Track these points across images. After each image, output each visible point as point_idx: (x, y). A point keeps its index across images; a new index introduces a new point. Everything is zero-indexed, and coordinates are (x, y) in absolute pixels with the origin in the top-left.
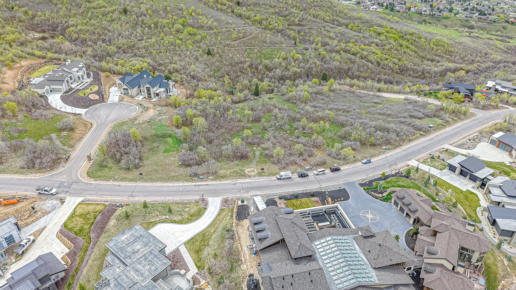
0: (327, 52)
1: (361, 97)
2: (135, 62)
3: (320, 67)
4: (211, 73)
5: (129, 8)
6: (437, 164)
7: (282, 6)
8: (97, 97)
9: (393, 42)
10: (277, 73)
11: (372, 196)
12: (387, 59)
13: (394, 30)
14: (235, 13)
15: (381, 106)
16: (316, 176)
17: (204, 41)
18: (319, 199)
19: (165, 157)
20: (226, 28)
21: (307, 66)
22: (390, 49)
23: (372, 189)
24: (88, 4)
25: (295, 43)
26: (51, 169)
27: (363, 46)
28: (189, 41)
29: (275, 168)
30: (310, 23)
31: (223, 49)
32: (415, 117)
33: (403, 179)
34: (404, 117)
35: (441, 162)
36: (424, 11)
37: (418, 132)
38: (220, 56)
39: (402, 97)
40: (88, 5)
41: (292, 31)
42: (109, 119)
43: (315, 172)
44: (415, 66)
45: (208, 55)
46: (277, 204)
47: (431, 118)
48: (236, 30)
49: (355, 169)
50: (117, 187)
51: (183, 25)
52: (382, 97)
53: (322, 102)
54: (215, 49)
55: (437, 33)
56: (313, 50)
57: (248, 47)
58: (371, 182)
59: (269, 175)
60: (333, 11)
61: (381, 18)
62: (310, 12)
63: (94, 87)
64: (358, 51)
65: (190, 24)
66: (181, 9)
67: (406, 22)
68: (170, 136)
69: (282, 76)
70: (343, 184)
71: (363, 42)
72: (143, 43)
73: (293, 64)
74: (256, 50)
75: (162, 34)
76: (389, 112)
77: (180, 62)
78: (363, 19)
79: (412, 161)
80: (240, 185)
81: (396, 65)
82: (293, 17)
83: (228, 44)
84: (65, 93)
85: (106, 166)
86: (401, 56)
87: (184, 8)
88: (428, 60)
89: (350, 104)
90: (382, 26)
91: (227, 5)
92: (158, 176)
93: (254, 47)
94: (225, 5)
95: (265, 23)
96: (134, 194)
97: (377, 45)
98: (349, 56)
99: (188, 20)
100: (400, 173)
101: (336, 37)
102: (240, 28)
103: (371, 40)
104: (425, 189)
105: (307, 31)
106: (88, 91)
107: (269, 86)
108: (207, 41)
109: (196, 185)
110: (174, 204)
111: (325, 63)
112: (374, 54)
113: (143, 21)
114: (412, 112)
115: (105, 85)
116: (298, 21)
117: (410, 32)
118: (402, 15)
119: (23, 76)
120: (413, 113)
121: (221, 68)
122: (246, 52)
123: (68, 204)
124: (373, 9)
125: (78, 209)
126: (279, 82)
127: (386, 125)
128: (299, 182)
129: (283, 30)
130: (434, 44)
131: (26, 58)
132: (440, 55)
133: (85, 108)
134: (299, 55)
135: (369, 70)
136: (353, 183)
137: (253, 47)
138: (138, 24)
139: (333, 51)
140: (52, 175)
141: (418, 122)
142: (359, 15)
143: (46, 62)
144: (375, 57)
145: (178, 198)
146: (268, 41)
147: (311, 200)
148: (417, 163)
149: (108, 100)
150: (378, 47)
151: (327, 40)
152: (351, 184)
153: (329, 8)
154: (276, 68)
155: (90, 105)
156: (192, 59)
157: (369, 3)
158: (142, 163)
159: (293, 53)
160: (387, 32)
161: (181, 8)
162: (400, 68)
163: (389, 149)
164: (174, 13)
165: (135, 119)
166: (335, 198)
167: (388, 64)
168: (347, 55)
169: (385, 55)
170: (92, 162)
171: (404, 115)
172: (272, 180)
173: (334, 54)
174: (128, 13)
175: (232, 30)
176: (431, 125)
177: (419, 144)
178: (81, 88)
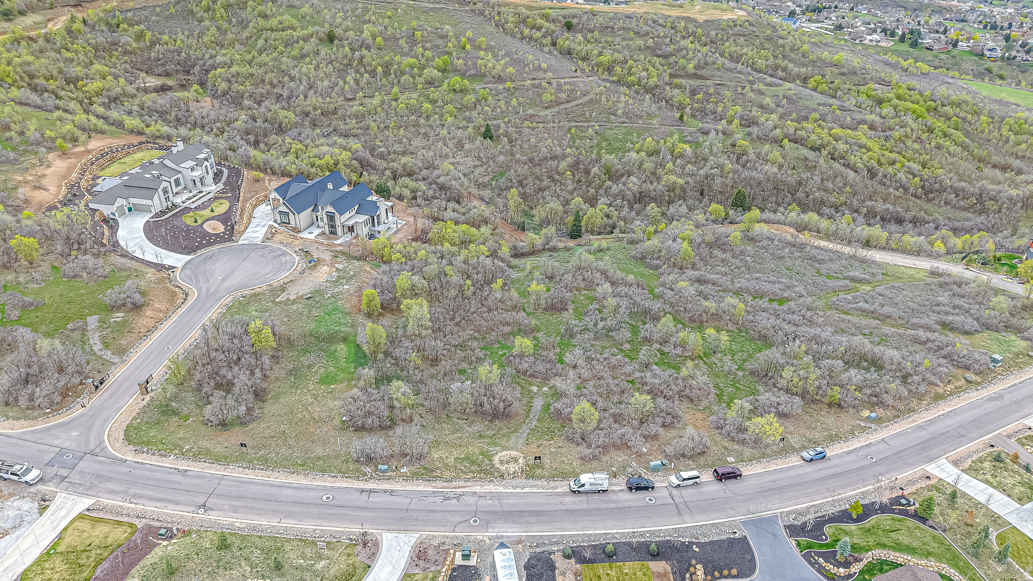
0: (752, 140)
1: (821, 262)
2: (325, 148)
3: (731, 175)
4: (487, 179)
5: (338, 31)
6: (1009, 481)
7: (662, 34)
8: (221, 228)
9: (911, 122)
10: (631, 185)
11: (819, 571)
12: (893, 163)
13: (917, 92)
14: (558, 47)
15: (869, 288)
16: (675, 492)
17: (480, 108)
18: (669, 569)
19: (315, 397)
20: (534, 79)
21: (702, 172)
22: (903, 138)
23: (821, 546)
24: (261, 21)
25: (681, 118)
26: (54, 410)
27: (837, 131)
28: (450, 107)
29: (572, 454)
30: (720, 74)
31: (520, 125)
32: (952, 330)
33: (911, 522)
34: (927, 328)
35: (1020, 475)
36: (989, 50)
37: (960, 371)
38: (510, 141)
39: (925, 264)
40: (260, 23)
41: (677, 91)
42: (228, 284)
43: (674, 480)
44: (961, 180)
45: (485, 138)
46: (557, 572)
47: (997, 331)
48: (554, 85)
49: (782, 475)
50: (178, 478)
51: (444, 71)
52: (874, 262)
53: (723, 269)
54: (502, 125)
55: (1020, 103)
56: (720, 135)
57: (573, 124)
58: (820, 524)
59: (552, 477)
60: (777, 46)
61: (887, 64)
62: (723, 48)
63: (221, 204)
64: (826, 142)
65: (459, 68)
66: (445, 37)
67: (946, 75)
68: (345, 340)
69: (640, 193)
70: (743, 523)
71: (839, 120)
72: (356, 108)
73: (670, 165)
74: (590, 130)
75: (396, 89)
76: (887, 310)
77: (424, 151)
78: (844, 67)
79: (939, 463)
80: (471, 500)
81: (915, 176)
82: (684, 57)
83: (531, 116)
84: (157, 216)
85: (175, 413)
86: (928, 157)
87: (451, 34)
88: (995, 166)
89: (791, 278)
90: (888, 84)
91: (543, 30)
92: (284, 451)
93: (589, 124)
94: (539, 29)
95: (620, 69)
96: (211, 502)
97: (872, 127)
98: (805, 152)
99: (456, 61)
100: (904, 501)
101: (778, 106)
102: (562, 81)
103: (858, 117)
104: (972, 562)
105: (711, 91)
106: (207, 213)
107: (608, 216)
108: (487, 108)
109: (362, 491)
110: (295, 543)
111: (744, 166)
112: (864, 150)
113: (362, 57)
114: (947, 313)
115: (245, 201)
116: (695, 68)
117: (954, 98)
118: (936, 57)
119: (85, 172)
120: (950, 318)
121: (509, 168)
122: (569, 135)
123: (52, 514)
124: (871, 41)
125: (70, 531)
126: (631, 208)
127: (876, 350)
128: (626, 505)
129: (657, 86)
130: (1010, 130)
131: (103, 132)
132: (1024, 157)
133: (188, 253)
134: (687, 147)
135: (848, 189)
136: (771, 521)
137: (586, 124)
138: (351, 65)
139: (765, 140)
140: (48, 429)
141: (961, 344)
142: (836, 57)
143: (141, 143)
144: (865, 157)
145: (308, 526)
146: (620, 112)
147: (648, 568)
148: (955, 471)
149: (240, 237)
150: (874, 132)
151: (755, 112)
152: (763, 524)
153: (769, 39)
154: (629, 174)
155: (201, 246)
156: (451, 146)
157: (864, 29)
158: (259, 408)
159: (672, 141)
160: (899, 98)
161: (445, 34)
162: (924, 185)
163: (879, 420)
164: (428, 45)
165: (283, 289)
166: (714, 568)
167: (895, 174)
168: (797, 149)
169: (891, 152)
170: (148, 398)
171: (925, 320)
172: (557, 494)
173: (767, 147)
174: (336, 42)
175: (544, 84)
176: (997, 356)
177: (961, 410)
178: (193, 206)
